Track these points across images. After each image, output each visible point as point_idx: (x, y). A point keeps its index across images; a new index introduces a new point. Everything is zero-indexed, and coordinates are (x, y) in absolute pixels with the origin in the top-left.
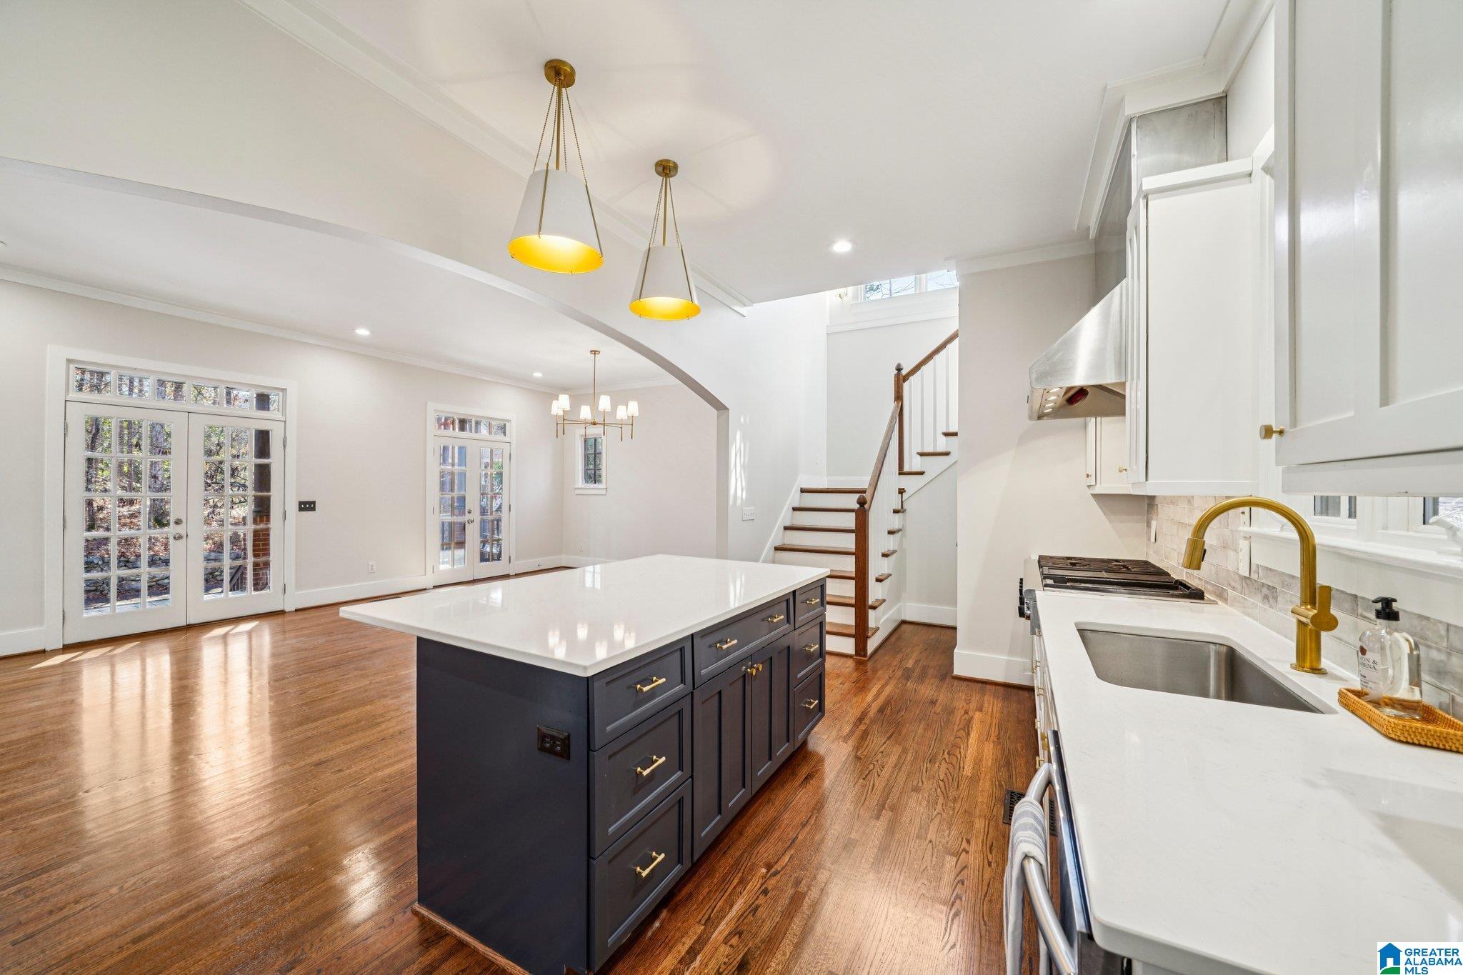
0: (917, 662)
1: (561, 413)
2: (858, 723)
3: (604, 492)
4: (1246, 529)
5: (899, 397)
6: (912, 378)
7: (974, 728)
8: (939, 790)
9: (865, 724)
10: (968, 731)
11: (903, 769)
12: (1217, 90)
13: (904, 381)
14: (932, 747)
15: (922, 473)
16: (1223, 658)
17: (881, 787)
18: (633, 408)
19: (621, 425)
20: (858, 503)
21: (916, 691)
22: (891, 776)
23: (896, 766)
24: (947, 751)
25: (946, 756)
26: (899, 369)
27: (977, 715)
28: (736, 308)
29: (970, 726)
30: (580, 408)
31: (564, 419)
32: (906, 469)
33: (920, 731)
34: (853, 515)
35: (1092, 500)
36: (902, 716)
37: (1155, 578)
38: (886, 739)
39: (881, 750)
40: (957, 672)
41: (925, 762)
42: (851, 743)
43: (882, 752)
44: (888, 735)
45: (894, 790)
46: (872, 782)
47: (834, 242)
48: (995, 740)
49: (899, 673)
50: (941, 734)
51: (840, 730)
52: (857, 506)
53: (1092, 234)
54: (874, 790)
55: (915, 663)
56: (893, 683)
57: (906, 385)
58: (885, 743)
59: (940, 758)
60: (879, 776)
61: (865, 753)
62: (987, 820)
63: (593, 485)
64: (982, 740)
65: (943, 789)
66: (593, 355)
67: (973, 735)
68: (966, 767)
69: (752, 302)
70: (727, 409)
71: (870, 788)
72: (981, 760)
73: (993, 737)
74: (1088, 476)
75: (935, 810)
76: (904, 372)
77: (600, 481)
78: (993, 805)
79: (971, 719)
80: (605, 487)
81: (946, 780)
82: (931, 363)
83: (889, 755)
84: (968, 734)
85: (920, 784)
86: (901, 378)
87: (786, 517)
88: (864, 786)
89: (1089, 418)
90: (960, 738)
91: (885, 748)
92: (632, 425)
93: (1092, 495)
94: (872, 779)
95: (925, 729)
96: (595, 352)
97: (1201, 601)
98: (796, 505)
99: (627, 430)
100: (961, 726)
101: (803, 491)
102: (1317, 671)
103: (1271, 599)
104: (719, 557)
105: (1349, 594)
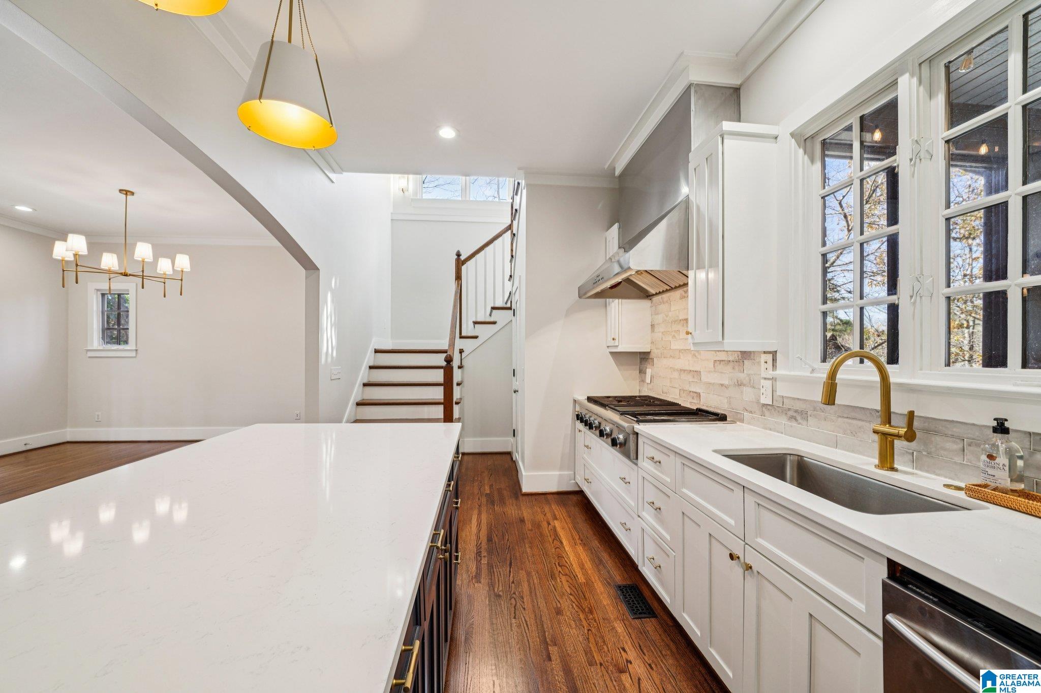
0: (491, 486)
1: (70, 257)
2: (479, 558)
3: (133, 354)
4: (770, 373)
5: (458, 277)
6: (469, 263)
7: (562, 536)
8: (574, 605)
9: (484, 556)
10: (560, 540)
11: (538, 594)
12: (735, 81)
13: (463, 264)
14: (545, 564)
15: (476, 337)
16: (796, 464)
17: (533, 622)
18: (183, 262)
19: (164, 279)
20: (445, 361)
21: (504, 513)
22: (533, 606)
23: (531, 592)
24: (557, 564)
25: (559, 569)
26: (458, 255)
27: (557, 524)
28: (326, 172)
29: (558, 535)
30: (102, 255)
31: (77, 265)
32: (463, 334)
33: (528, 550)
34: (442, 371)
35: (610, 356)
36: (508, 540)
37: (665, 408)
38: (508, 567)
39: (511, 581)
40: (525, 489)
41: (550, 580)
42: (484, 580)
43: (513, 582)
44: (508, 563)
45: (544, 619)
46: (522, 617)
47: (439, 127)
48: (581, 542)
49: (484, 500)
50: (545, 549)
51: (468, 571)
52: (444, 364)
53: (617, 173)
54: (529, 627)
55: (490, 488)
56: (484, 509)
57: (464, 268)
58: (510, 572)
59: (557, 573)
60: (524, 609)
61: (501, 589)
62: (621, 621)
63: (115, 347)
64: (574, 545)
65: (576, 602)
66: (125, 196)
67: (565, 542)
68: (578, 574)
69: (342, 170)
70: (319, 270)
71: (525, 626)
72: (583, 565)
73: (578, 542)
74: (614, 339)
75: (584, 627)
76: (463, 258)
77: (126, 342)
78: (616, 604)
79: (555, 527)
80: (134, 348)
81: (573, 593)
82: (482, 253)
83: (519, 584)
84: (561, 543)
85: (559, 605)
86: (460, 263)
87: (364, 375)
88: (519, 626)
89: (611, 300)
90: (557, 548)
91: (513, 577)
92: (182, 280)
93: (611, 353)
94: (521, 615)
95: (531, 548)
96: (127, 192)
97: (726, 422)
98: (372, 364)
99: (170, 285)
100: (553, 537)
101: (377, 351)
102: (893, 469)
103: (799, 418)
104: (308, 421)
105: (901, 414)
